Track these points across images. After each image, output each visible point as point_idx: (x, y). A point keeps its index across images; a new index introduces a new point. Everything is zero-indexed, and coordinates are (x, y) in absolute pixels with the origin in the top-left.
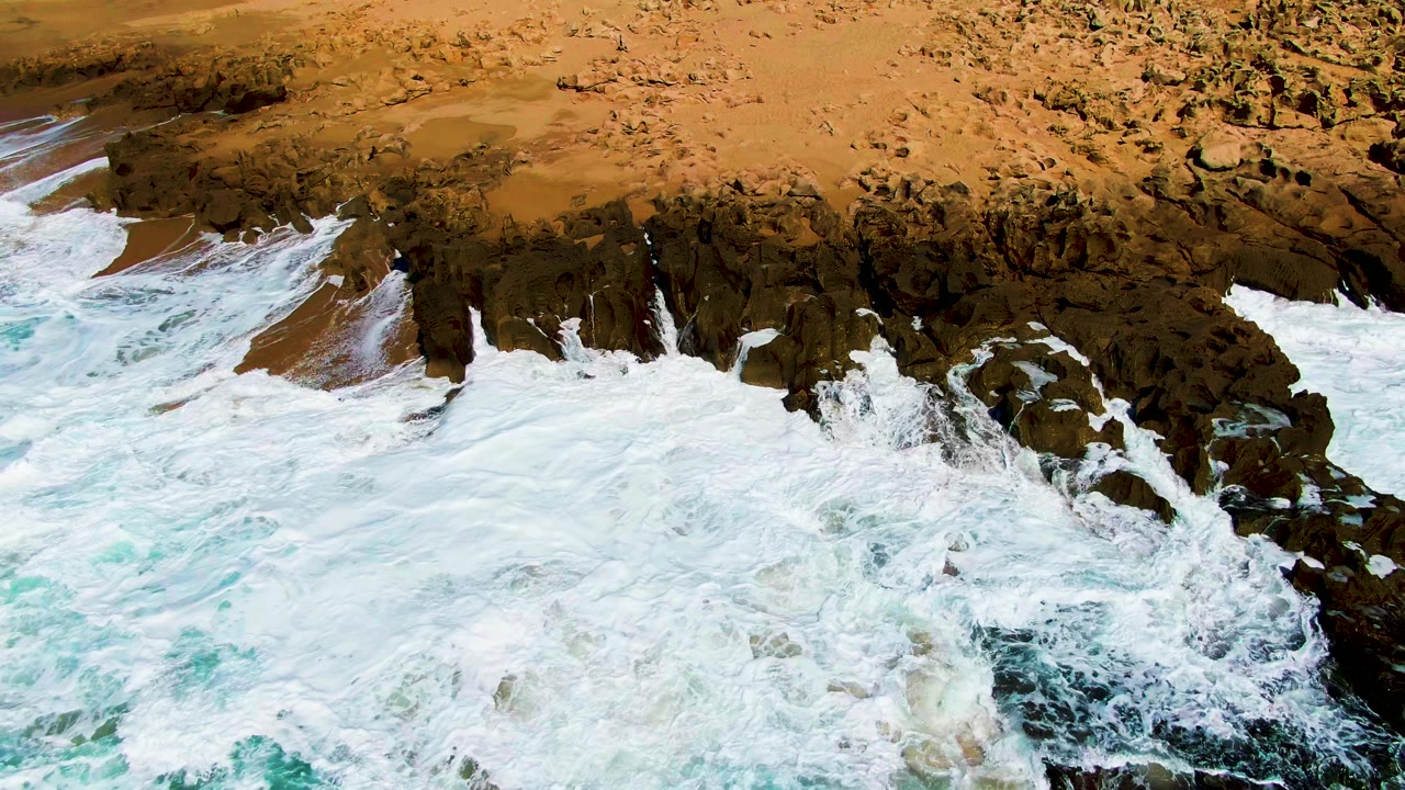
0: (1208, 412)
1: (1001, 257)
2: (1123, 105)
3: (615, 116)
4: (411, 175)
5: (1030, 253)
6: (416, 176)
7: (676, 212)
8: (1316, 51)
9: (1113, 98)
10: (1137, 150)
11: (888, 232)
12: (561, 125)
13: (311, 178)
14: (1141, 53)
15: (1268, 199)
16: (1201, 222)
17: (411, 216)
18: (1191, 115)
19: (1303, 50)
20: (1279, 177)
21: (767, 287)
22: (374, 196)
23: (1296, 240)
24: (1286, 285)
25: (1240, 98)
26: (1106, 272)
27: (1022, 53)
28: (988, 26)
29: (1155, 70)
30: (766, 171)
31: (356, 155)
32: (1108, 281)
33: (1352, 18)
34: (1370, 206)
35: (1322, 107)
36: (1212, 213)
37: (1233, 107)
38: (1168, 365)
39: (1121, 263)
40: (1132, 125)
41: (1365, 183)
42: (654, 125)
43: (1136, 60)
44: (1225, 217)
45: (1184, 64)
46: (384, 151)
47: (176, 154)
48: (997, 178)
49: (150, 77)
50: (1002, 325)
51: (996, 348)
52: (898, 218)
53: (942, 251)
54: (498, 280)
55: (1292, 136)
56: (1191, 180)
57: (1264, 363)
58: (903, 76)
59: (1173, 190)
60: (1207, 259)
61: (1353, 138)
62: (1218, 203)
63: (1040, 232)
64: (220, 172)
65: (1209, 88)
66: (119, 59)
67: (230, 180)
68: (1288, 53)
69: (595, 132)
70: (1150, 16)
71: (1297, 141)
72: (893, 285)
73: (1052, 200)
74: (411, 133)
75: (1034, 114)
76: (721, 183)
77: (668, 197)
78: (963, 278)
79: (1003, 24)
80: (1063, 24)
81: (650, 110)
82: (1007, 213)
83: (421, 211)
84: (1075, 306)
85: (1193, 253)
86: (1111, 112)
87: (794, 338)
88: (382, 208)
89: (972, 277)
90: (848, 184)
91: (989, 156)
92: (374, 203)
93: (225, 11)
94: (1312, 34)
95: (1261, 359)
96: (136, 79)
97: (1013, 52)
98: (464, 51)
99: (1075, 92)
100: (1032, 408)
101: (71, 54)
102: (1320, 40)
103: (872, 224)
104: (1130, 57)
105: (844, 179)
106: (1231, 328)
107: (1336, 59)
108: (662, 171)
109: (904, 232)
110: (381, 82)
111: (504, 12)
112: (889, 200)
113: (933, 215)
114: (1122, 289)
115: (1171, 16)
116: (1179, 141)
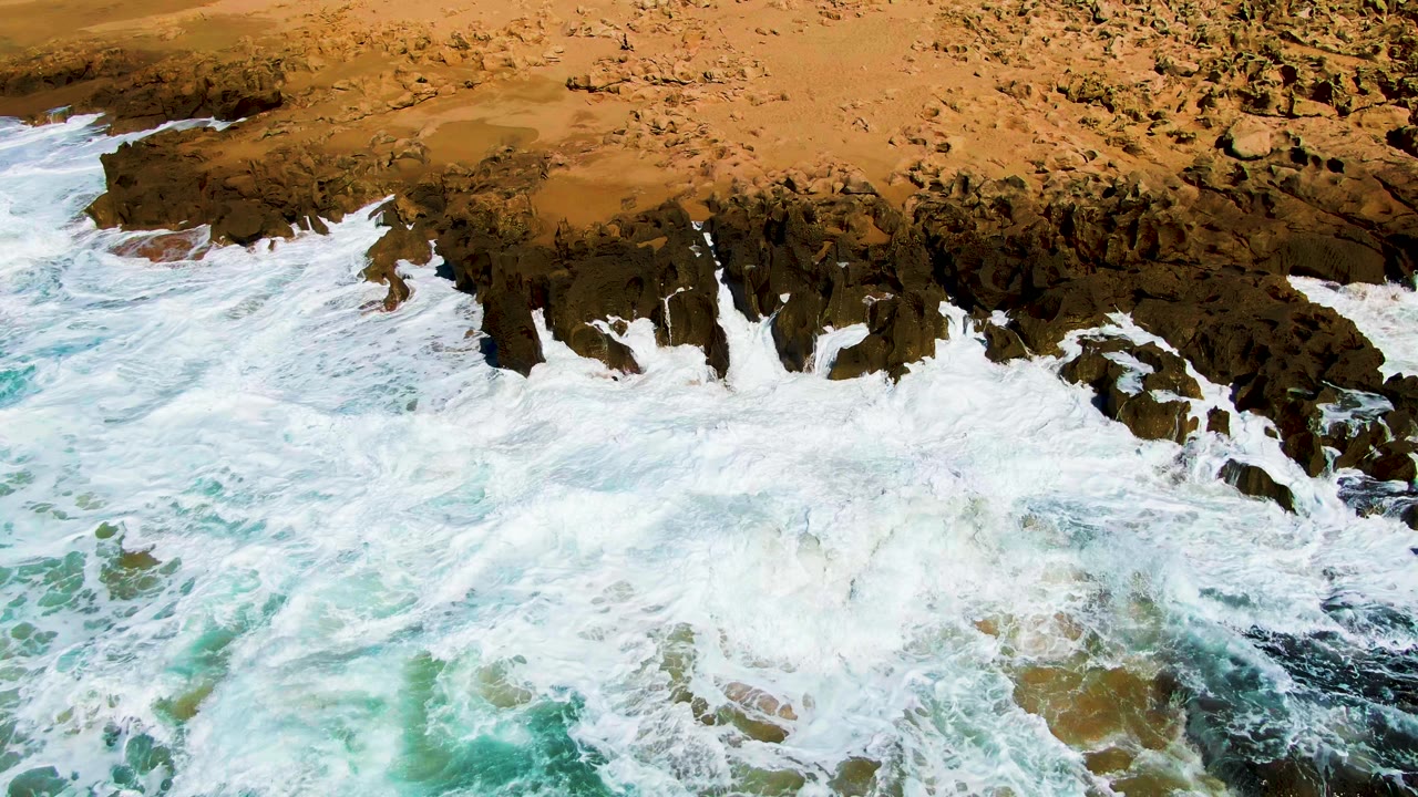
0: (1313, 398)
1: (1073, 250)
2: (1145, 97)
3: (637, 116)
4: (439, 182)
5: (1103, 245)
6: (443, 182)
7: (735, 212)
8: (1315, 42)
9: (1136, 90)
10: (1170, 141)
11: (955, 228)
12: (584, 126)
13: (332, 185)
14: (1147, 46)
15: (1305, 187)
16: (1248, 210)
17: (459, 223)
18: (1212, 105)
19: (1302, 40)
20: (1311, 164)
21: (848, 286)
22: (403, 203)
23: (1340, 226)
24: (1337, 271)
25: (1258, 88)
26: (1178, 262)
27: (1033, 47)
28: (993, 20)
29: (1168, 61)
30: (813, 170)
31: (376, 162)
32: (1181, 271)
33: (1340, 8)
34: (1403, 191)
35: (1337, 96)
36: (1258, 203)
37: (1252, 97)
38: (1263, 354)
39: (1191, 253)
40: (1156, 116)
41: (1394, 169)
42: (682, 125)
43: (1145, 52)
44: (1273, 205)
45: (1194, 55)
46: (401, 157)
47: (180, 164)
48: (1045, 171)
49: (126, 85)
50: (1084, 319)
51: (1083, 342)
52: (965, 213)
53: (1018, 245)
54: (569, 286)
55: (1312, 124)
56: (1231, 170)
57: (1351, 348)
58: (922, 71)
59: (1217, 180)
61: (1369, 126)
62: (1264, 191)
63: (1108, 223)
64: (231, 182)
65: (1224, 78)
66: (88, 67)
67: (245, 190)
68: (1288, 43)
69: (622, 133)
70: (1149, 8)
71: (1319, 129)
72: (975, 281)
73: (1108, 193)
74: (428, 138)
75: (1061, 107)
76: (770, 183)
77: (721, 197)
78: (1047, 272)
79: (1009, 18)
80: (1066, 17)
81: (674, 110)
82: (1073, 206)
83: (471, 218)
84: (1151, 297)
85: (1251, 241)
86: (1135, 104)
87: (885, 338)
88: (412, 215)
89: (1054, 271)
90: (899, 181)
91: (1031, 150)
92: (403, 211)
93: (191, 14)
94: (1309, 25)
95: (1349, 345)
96: (111, 87)
97: (1024, 45)
98: (463, 52)
99: (1098, 85)
100: (1136, 401)
101: (34, 62)
102: (1316, 30)
103: (938, 220)
104: (1138, 49)
105: (893, 176)
106: (1312, 314)
107: (1335, 49)
108: (706, 172)
109: (974, 227)
110: (384, 86)
111: (495, 12)
112: (945, 196)
113: (998, 210)
114: (1196, 278)
115: (1170, 8)
116: (1206, 131)
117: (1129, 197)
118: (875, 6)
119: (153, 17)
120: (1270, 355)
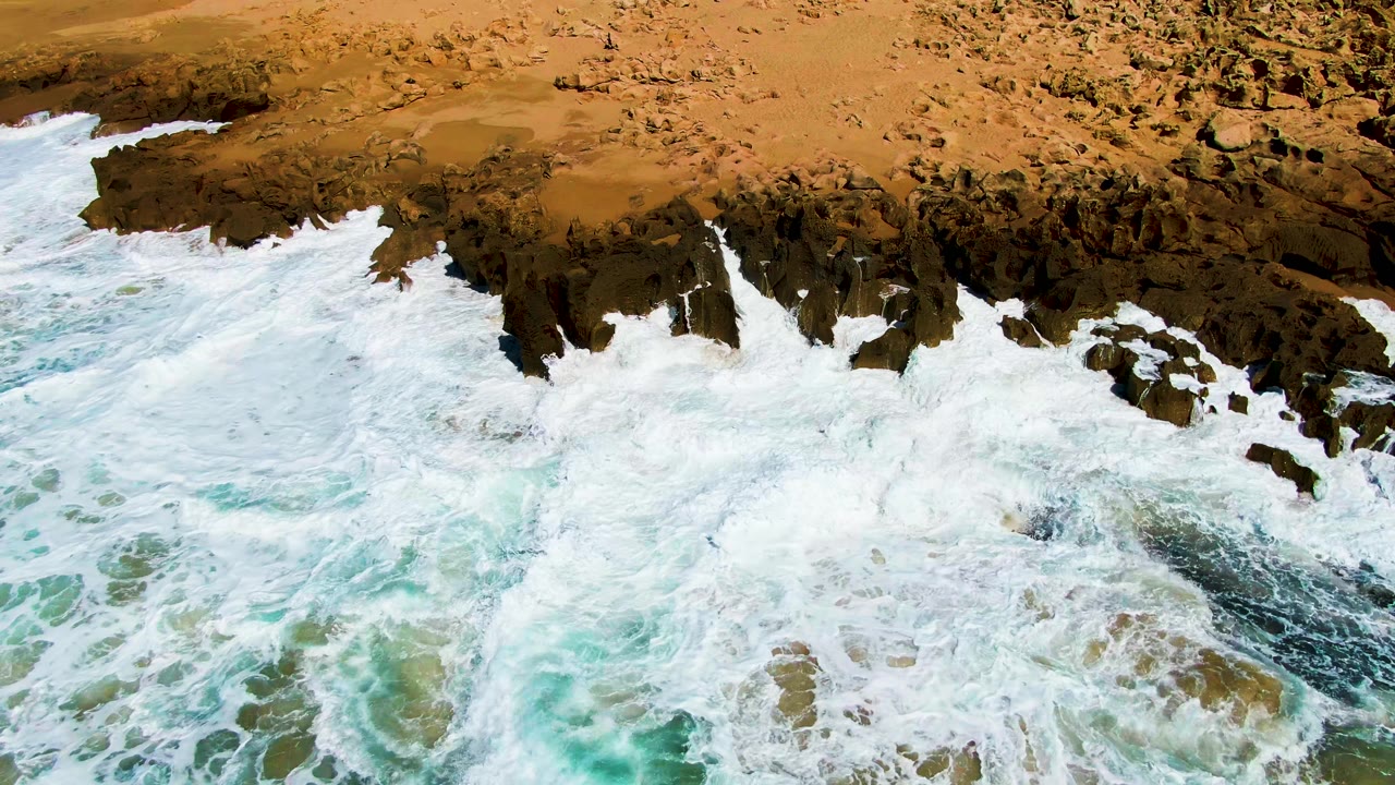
0: (1327, 382)
1: (1079, 241)
2: (1125, 91)
3: (631, 115)
4: (439, 181)
5: (1108, 237)
6: (444, 183)
7: (743, 209)
8: (1279, 36)
9: (1115, 84)
10: (1154, 134)
11: (963, 222)
12: (579, 125)
13: (331, 187)
14: (1120, 41)
15: (1287, 177)
16: (1237, 200)
17: (470, 223)
18: (1189, 98)
19: (1267, 34)
20: (1291, 155)
21: (865, 280)
22: (405, 204)
23: (1325, 215)
24: (1325, 258)
25: (1233, 82)
26: (1180, 252)
27: (1010, 43)
28: (968, 17)
29: (1145, 56)
30: (815, 166)
31: (373, 163)
32: (1185, 260)
33: (1298, 4)
34: (1381, 180)
35: (1308, 88)
36: (1246, 193)
37: (1227, 90)
38: (1275, 341)
39: (1193, 242)
40: (1137, 110)
41: (1370, 159)
42: (677, 123)
43: (1118, 47)
44: (1261, 195)
45: (1167, 49)
46: (398, 158)
47: (174, 168)
48: (1040, 165)
49: (105, 88)
50: (1096, 309)
51: (1097, 331)
52: (972, 207)
53: (1029, 238)
54: (587, 285)
55: (1287, 116)
56: (1217, 161)
57: (1356, 332)
58: (907, 68)
59: (1205, 171)
60: (1257, 237)
61: (1340, 117)
62: (1252, 182)
63: (1111, 214)
64: (229, 185)
65: (1198, 72)
66: (64, 70)
67: (244, 193)
68: (1253, 38)
69: (618, 131)
70: (1118, 5)
71: (1293, 119)
72: (989, 273)
73: (1106, 185)
74: (421, 138)
75: (1045, 102)
76: (774, 179)
77: (728, 194)
78: (1060, 263)
79: (983, 15)
80: (1039, 14)
81: (668, 108)
82: (1075, 198)
83: (482, 217)
84: (1158, 286)
85: (1245, 230)
86: (1117, 98)
88: (415, 216)
89: (1066, 262)
90: (900, 176)
91: (1023, 144)
92: (406, 212)
94: (1272, 21)
95: (1353, 329)
96: (91, 90)
97: (1001, 42)
98: (448, 53)
99: (1079, 79)
100: (1157, 388)
101: (8, 66)
102: (1280, 25)
103: (945, 214)
104: (1111, 44)
105: (894, 171)
106: (1315, 301)
107: (1300, 43)
108: (709, 170)
109: (982, 220)
110: (373, 87)
111: (476, 13)
112: (947, 190)
113: (1002, 203)
114: (1199, 267)
115: (1139, 5)
116: (1185, 123)
117: (1131, 189)
118: (852, 5)
119: (126, 20)
120: (1281, 341)
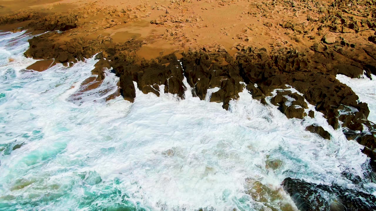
0: (337, 108)
1: (277, 68)
2: (303, 27)
3: (167, 31)
4: (114, 47)
5: (285, 66)
6: (115, 48)
7: (188, 56)
8: (352, 12)
9: (300, 25)
10: (308, 39)
11: (246, 61)
12: (153, 33)
13: (86, 48)
14: (306, 13)
15: (344, 52)
16: (327, 58)
17: (116, 58)
18: (321, 29)
19: (348, 12)
20: (346, 46)
21: (216, 76)
22: (104, 53)
23: (352, 62)
24: (350, 74)
25: (334, 25)
26: (305, 71)
27: (275, 13)
28: (265, 6)
29: (311, 17)
30: (211, 45)
31: (98, 42)
32: (306, 74)
33: (360, 3)
34: (371, 53)
35: (355, 27)
36: (330, 56)
37: (332, 27)
38: (325, 96)
39: (309, 69)
40: (306, 32)
41: (369, 47)
42: (179, 33)
43: (305, 15)
44: (334, 56)
45: (318, 16)
46: (105, 41)
47: (48, 42)
48: (273, 47)
49: (38, 21)
50: (279, 86)
51: (278, 92)
52: (249, 57)
53: (262, 66)
54: (142, 75)
55: (348, 35)
56: (324, 47)
57: (349, 95)
58: (244, 20)
59: (319, 49)
60: (330, 68)
61: (364, 35)
62: (332, 53)
63: (287, 61)
64: (61, 47)
65: (325, 22)
66: (29, 17)
67: (64, 49)
68: (344, 13)
69: (163, 35)
70: (307, 3)
71: (350, 36)
72: (249, 75)
73: (288, 52)
74: (112, 36)
75: (280, 29)
76: (199, 49)
77: (186, 52)
78: (268, 73)
79: (269, 6)
80: (285, 5)
81: (177, 29)
82: (278, 56)
83: (119, 57)
84: (297, 80)
85: (327, 66)
86: (300, 29)
87: (224, 90)
88: (106, 56)
89: (271, 73)
90: (233, 49)
91: (270, 41)
92: (104, 55)
93: (56, 3)
94: (350, 8)
96: (34, 22)
97: (272, 13)
98: (124, 14)
99: (290, 24)
100: (289, 108)
101: (15, 15)
102: (352, 9)
103: (242, 59)
104: (303, 14)
105: (232, 47)
106: (340, 86)
107: (357, 14)
108: (183, 46)
109: (251, 61)
110: (103, 22)
111: (134, 3)
112: (245, 53)
113: (258, 57)
114: (310, 76)
115: (313, 3)
116: (319, 36)
117: (293, 54)
118: (234, 2)
119: (47, 4)
